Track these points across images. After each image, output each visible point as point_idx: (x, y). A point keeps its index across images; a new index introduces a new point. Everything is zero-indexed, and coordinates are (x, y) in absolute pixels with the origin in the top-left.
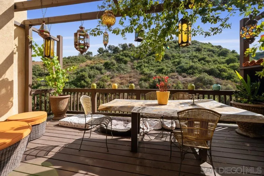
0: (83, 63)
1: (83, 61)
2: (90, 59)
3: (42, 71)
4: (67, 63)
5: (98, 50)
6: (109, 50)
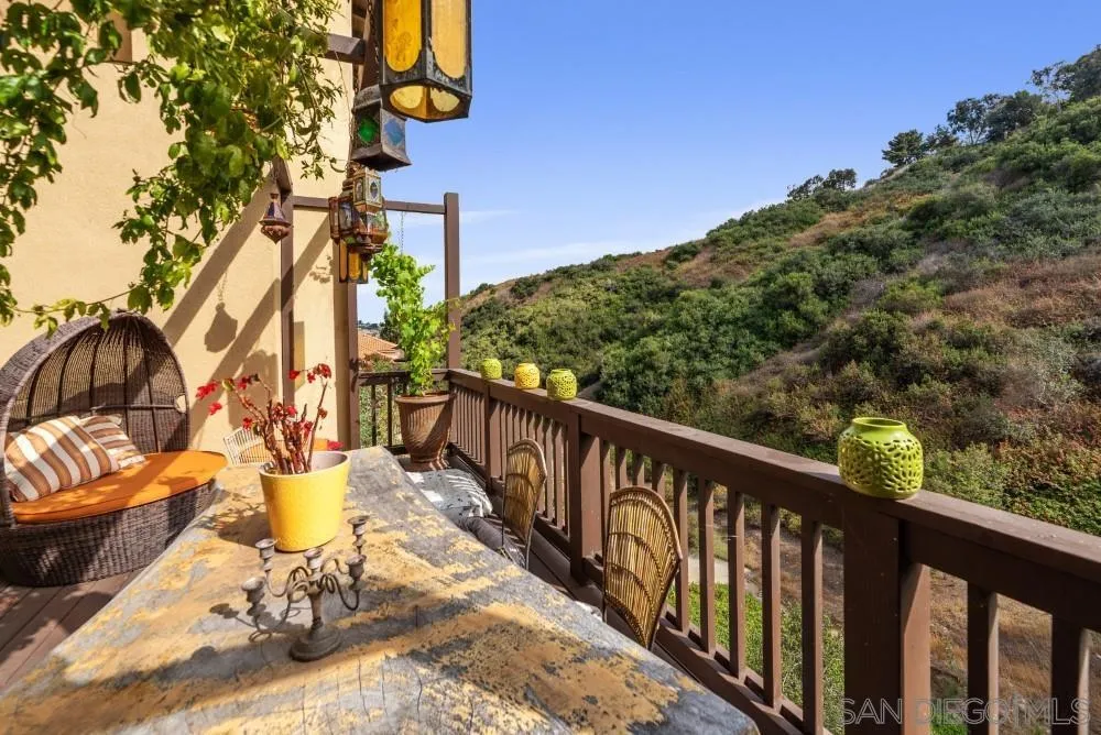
0: (803, 231)
2: (840, 205)
3: (657, 283)
5: (888, 148)
6: (960, 128)
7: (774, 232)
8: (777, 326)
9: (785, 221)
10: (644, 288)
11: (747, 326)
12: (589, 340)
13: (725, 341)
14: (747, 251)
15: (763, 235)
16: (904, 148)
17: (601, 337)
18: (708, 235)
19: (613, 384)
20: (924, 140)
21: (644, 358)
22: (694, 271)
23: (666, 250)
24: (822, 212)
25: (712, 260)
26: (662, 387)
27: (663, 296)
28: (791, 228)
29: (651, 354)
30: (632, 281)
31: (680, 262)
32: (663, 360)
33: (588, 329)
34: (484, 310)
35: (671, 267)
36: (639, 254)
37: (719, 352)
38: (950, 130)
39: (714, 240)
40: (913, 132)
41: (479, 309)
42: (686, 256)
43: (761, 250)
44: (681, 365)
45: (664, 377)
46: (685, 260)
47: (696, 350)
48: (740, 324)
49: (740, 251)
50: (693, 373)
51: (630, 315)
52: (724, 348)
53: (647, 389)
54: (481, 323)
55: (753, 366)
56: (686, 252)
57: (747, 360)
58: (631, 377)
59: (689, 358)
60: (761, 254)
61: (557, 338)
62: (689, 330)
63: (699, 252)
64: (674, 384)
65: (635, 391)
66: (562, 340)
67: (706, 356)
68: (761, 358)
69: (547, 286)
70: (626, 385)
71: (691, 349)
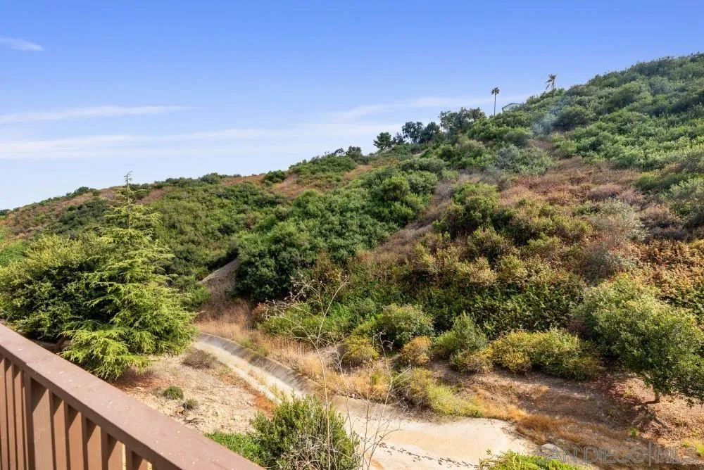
0: (349, 172)
1: (350, 168)
2: (364, 161)
3: (261, 194)
4: (313, 173)
5: (377, 140)
6: (407, 136)
7: (334, 170)
8: (391, 212)
9: (339, 165)
10: (250, 197)
11: (366, 213)
12: (209, 233)
13: (354, 223)
14: (321, 178)
15: (328, 171)
16: (383, 140)
17: (220, 230)
18: (290, 168)
19: (256, 261)
20: (392, 139)
21: (284, 238)
22: (286, 189)
23: (261, 175)
24: (356, 164)
25: (298, 182)
26: (309, 260)
27: (266, 203)
28: (343, 169)
29: (290, 235)
30: (239, 192)
31: (274, 182)
32: (304, 239)
33: (206, 224)
34: (85, 208)
35: (268, 185)
36: (238, 176)
37: (352, 230)
38: (403, 136)
39: (296, 171)
40: (387, 134)
41: (80, 208)
42: (278, 179)
43: (329, 179)
44: (320, 242)
45: (308, 252)
46: (277, 182)
47: (330, 230)
48: (361, 212)
49: (316, 178)
50: (335, 248)
51: (242, 215)
52: (354, 228)
53: (295, 263)
54: (83, 219)
55: (382, 240)
56: (278, 176)
57: (376, 236)
58: (273, 254)
59: (326, 237)
60: (330, 182)
61: (178, 230)
62: (317, 217)
63: (287, 178)
64: (318, 257)
65: (281, 265)
66: (182, 232)
67: (340, 235)
68: (387, 234)
69: (158, 192)
70: (271, 262)
71: (326, 230)
